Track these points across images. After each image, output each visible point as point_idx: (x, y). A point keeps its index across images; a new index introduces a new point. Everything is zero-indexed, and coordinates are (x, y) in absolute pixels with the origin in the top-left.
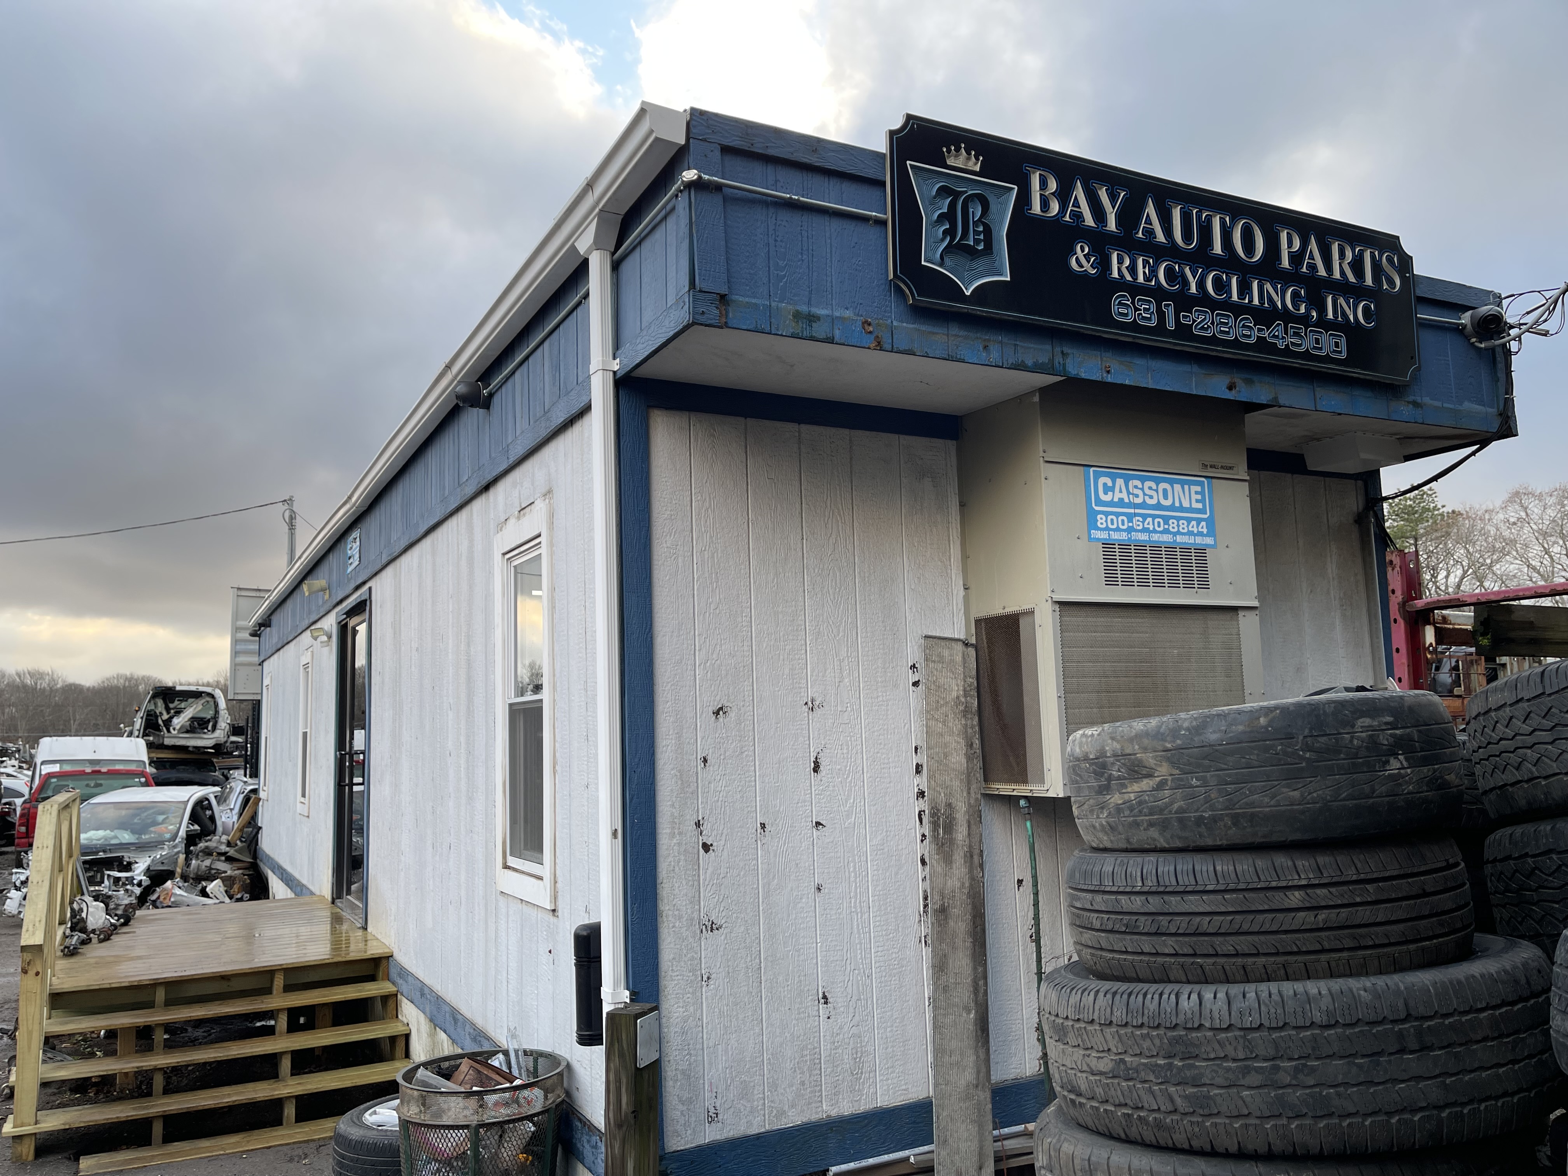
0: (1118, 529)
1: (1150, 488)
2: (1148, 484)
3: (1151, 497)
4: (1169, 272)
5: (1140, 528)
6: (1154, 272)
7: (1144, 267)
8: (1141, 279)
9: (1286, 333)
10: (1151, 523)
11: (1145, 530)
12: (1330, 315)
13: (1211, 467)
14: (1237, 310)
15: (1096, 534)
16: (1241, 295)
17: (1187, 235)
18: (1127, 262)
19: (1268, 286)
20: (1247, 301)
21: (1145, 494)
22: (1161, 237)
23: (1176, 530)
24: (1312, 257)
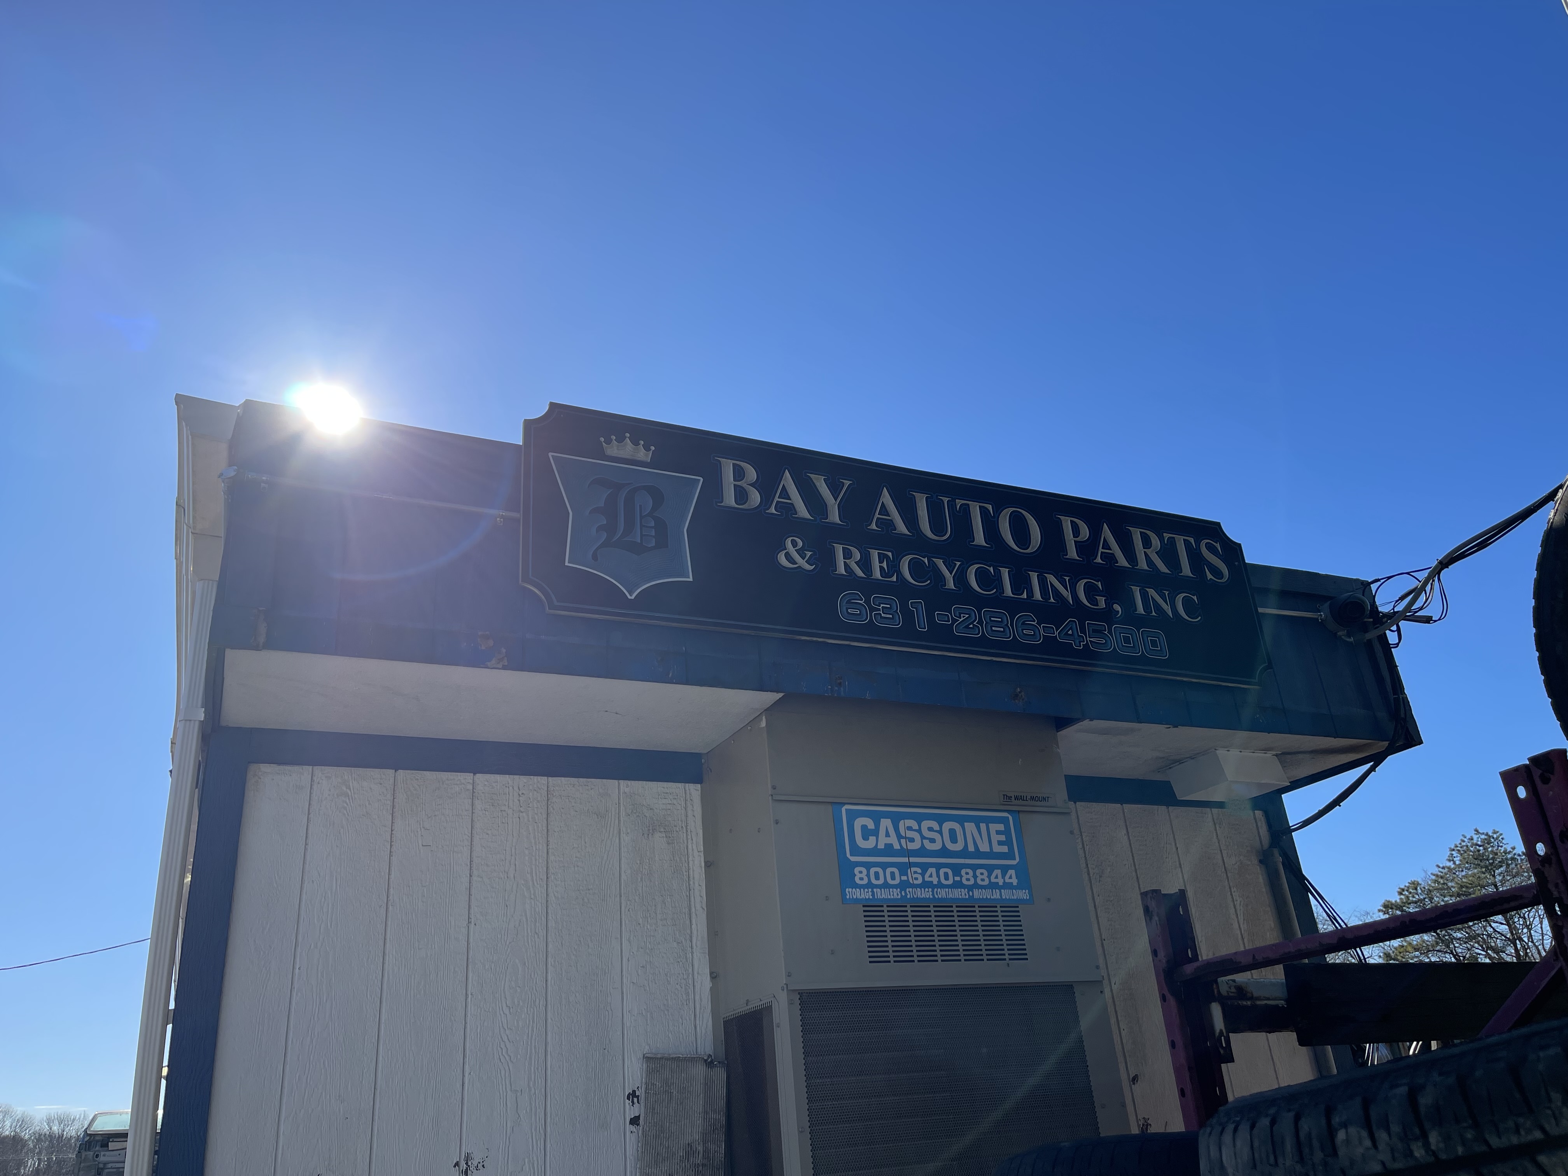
0: (886, 885)
1: (930, 829)
2: (926, 824)
3: (933, 841)
4: (914, 567)
5: (920, 881)
6: (894, 567)
7: (881, 562)
8: (877, 574)
9: (1083, 631)
10: (934, 874)
11: (925, 885)
12: (1140, 609)
13: (1016, 798)
14: (1013, 607)
15: (853, 893)
16: (1016, 589)
17: (937, 525)
18: (857, 556)
19: (1051, 578)
20: (1025, 596)
21: (923, 838)
22: (902, 528)
23: (972, 882)
24: (1106, 546)
